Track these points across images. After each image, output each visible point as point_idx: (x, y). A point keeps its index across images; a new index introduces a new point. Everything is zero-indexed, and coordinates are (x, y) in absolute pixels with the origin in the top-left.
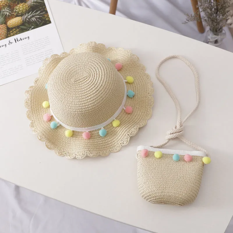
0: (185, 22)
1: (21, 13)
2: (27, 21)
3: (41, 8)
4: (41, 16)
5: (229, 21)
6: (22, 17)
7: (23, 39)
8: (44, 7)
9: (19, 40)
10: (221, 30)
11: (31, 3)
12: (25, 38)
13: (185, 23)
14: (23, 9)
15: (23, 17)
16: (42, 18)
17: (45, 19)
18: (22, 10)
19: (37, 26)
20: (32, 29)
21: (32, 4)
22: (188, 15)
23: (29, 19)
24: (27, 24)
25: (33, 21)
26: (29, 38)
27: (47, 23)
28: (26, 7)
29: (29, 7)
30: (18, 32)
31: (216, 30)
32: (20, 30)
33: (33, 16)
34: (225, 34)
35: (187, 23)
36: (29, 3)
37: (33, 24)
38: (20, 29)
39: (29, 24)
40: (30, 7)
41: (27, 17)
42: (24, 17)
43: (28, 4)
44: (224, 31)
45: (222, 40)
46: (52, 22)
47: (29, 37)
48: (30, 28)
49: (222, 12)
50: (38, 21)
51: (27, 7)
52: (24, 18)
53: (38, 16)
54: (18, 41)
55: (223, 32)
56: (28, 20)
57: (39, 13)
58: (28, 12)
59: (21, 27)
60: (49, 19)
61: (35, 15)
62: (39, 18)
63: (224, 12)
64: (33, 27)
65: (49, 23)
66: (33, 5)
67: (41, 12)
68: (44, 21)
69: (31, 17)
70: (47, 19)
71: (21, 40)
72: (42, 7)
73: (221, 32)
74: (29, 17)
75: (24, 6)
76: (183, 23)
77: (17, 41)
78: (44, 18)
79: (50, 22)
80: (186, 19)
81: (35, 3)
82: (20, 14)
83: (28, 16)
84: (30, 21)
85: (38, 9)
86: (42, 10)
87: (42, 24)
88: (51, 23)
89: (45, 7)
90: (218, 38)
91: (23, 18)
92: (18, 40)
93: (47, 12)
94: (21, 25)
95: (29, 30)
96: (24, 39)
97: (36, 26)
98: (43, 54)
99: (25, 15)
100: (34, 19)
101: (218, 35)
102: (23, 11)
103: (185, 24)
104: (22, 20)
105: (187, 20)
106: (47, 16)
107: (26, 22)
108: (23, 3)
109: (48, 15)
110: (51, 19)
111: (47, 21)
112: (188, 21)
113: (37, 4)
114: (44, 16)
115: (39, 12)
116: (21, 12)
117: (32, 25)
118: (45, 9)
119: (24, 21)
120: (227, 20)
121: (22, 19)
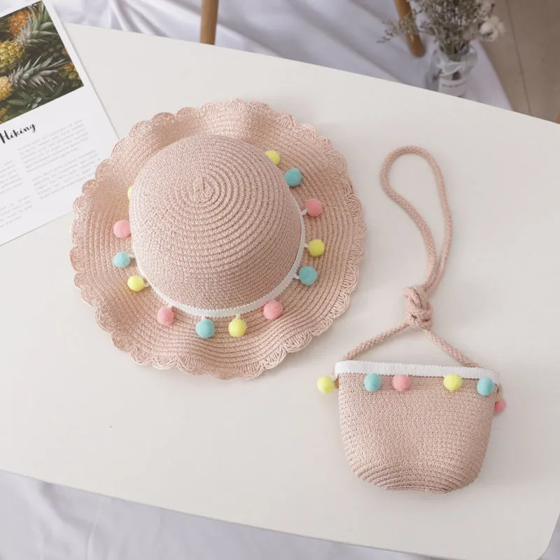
0: (384, 38)
1: (5, 66)
2: (24, 85)
3: (51, 50)
4: (55, 71)
5: (485, 28)
6: (8, 76)
7: (21, 132)
8: (59, 46)
9: (12, 136)
10: (465, 48)
11: (26, 39)
12: (25, 130)
13: (383, 40)
14: (7, 56)
15: (11, 76)
16: (57, 75)
17: (67, 76)
18: (7, 59)
19: (49, 95)
20: (38, 106)
21: (29, 41)
22: (392, 24)
23: (26, 80)
24: (23, 95)
25: (37, 84)
26: (34, 129)
27: (74, 86)
28: (15, 51)
29: (21, 50)
30: (6, 117)
31: (455, 50)
32: (9, 110)
33: (35, 73)
34: (475, 55)
35: (389, 39)
36: (20, 40)
37: (39, 92)
38: (8, 106)
39: (30, 94)
40: (24, 50)
41: (20, 77)
42: (14, 76)
43: (19, 43)
44: (473, 48)
45: (469, 69)
46: (83, 82)
47: (33, 126)
48: (33, 102)
49: (468, 7)
50: (51, 84)
51: (18, 50)
52: (13, 79)
53: (49, 72)
54: (8, 138)
55: (471, 51)
56: (24, 82)
57: (50, 64)
58: (21, 62)
59: (10, 102)
60: (77, 75)
61: (41, 70)
62: (51, 76)
63: (472, 7)
64: (39, 100)
65: (77, 85)
66: (32, 43)
67: (55, 60)
68: (66, 82)
69: (31, 76)
70: (70, 77)
71: (16, 134)
72: (54, 46)
73: (466, 52)
74: (27, 75)
75: (9, 48)
76: (379, 42)
77: (5, 138)
78: (64, 76)
79: (80, 84)
80: (386, 31)
81: (36, 38)
82: (3, 71)
83: (24, 72)
84: (30, 85)
85: (46, 53)
86: (55, 55)
87: (60, 90)
88: (83, 85)
89: (61, 46)
90: (460, 66)
91: (11, 80)
92: (9, 136)
93: (68, 59)
94: (10, 98)
95: (30, 108)
96: (23, 131)
97: (47, 96)
98: (76, 165)
99: (16, 69)
100: (38, 79)
101: (459, 60)
102: (8, 62)
103: (383, 42)
104: (10, 85)
105: (388, 34)
106: (71, 70)
107: (19, 87)
108: (5, 42)
109: (73, 67)
110: (82, 77)
111: (74, 80)
112: (391, 35)
113: (41, 40)
114: (63, 70)
115: (49, 61)
116: (4, 64)
117: (38, 95)
118: (63, 53)
119: (16, 85)
120: (480, 25)
121: (9, 82)
